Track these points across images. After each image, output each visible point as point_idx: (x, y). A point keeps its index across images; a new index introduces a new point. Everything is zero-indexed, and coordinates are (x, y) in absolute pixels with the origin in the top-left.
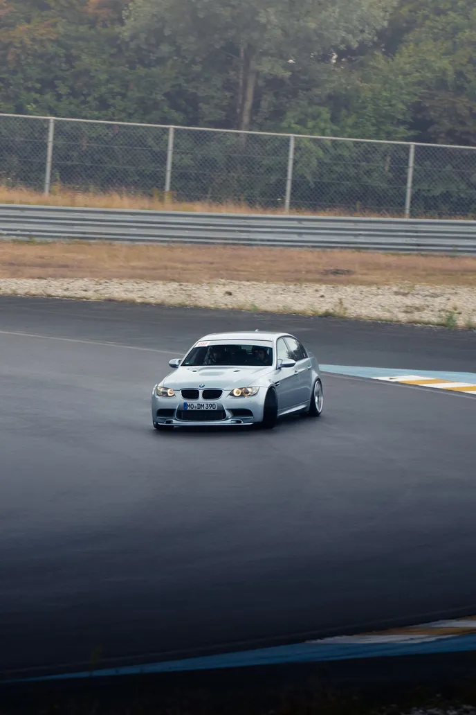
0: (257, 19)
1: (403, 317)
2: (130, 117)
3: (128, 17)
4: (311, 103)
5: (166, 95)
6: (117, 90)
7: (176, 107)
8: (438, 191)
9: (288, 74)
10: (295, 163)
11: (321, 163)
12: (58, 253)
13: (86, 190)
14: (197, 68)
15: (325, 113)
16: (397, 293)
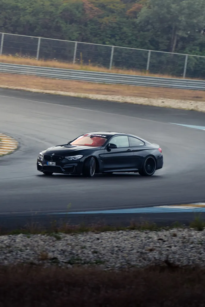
0: (178, 19)
2: (137, 47)
3: (139, 16)
4: (194, 45)
5: (149, 41)
6: (134, 39)
7: (152, 44)
9: (187, 36)
10: (188, 63)
11: (196, 64)
13: (123, 69)
14: (159, 33)
15: (198, 48)
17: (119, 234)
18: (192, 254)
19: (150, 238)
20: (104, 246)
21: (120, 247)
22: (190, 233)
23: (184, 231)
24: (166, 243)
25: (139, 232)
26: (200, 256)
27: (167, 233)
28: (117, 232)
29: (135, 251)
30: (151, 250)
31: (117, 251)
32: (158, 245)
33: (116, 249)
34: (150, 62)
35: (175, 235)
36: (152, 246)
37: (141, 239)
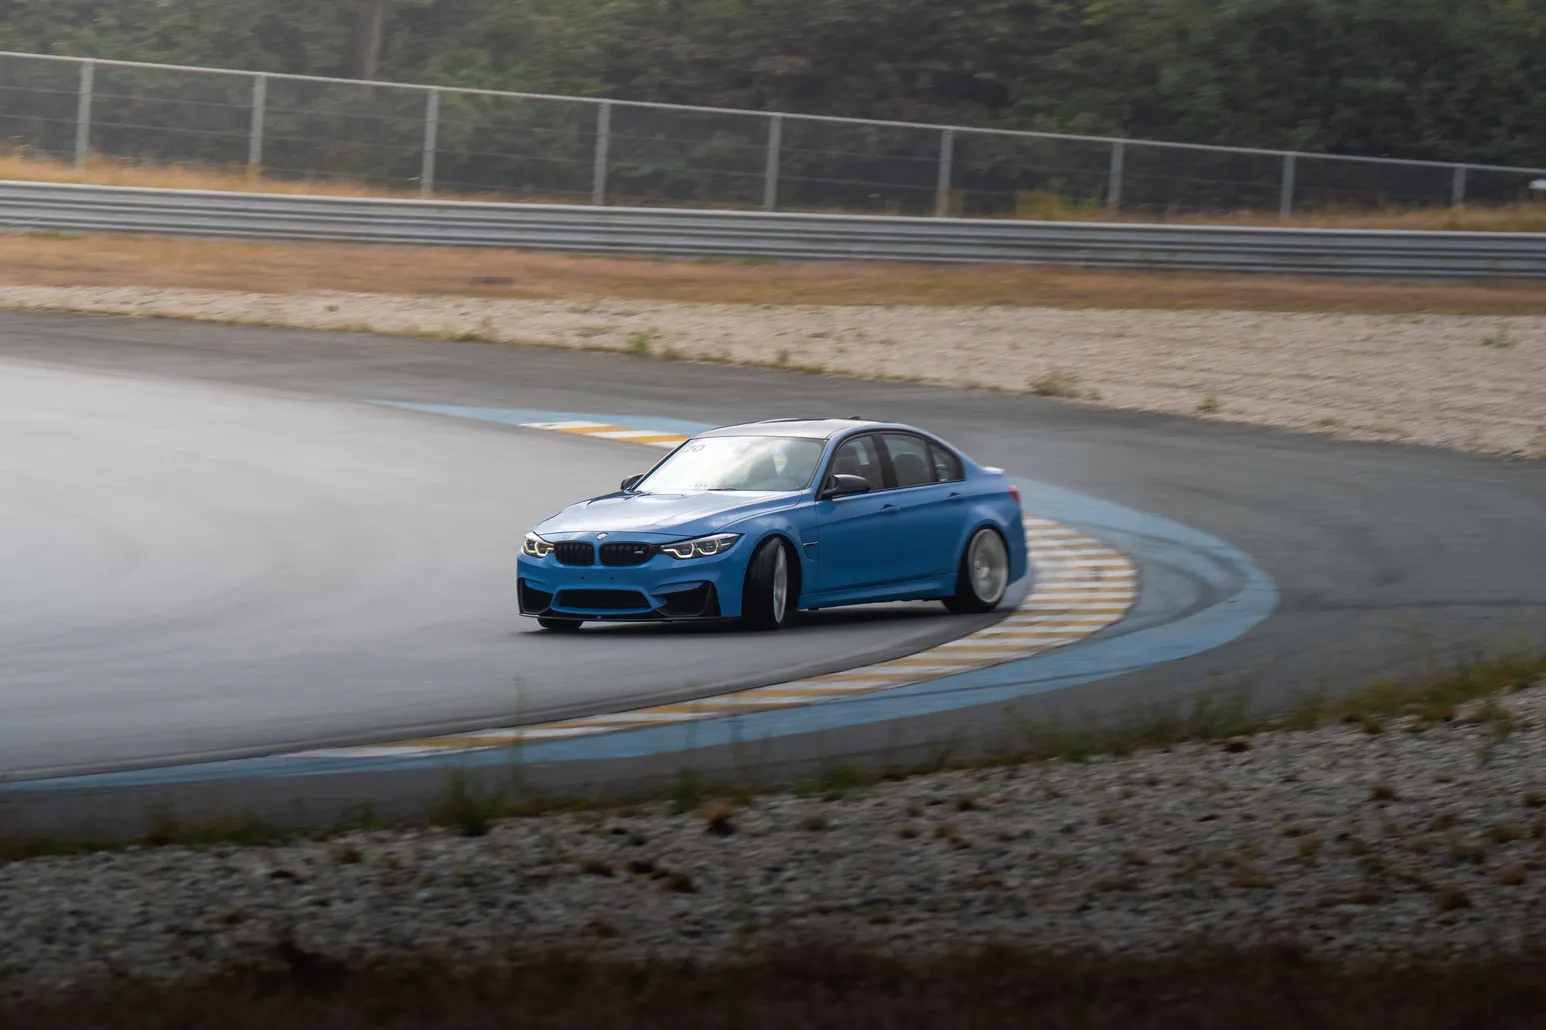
1: (575, 341)
4: (464, 44)
7: (269, 46)
8: (646, 169)
10: (441, 127)
12: (88, 251)
13: (137, 164)
15: (484, 57)
16: (573, 310)
17: (93, 864)
18: (423, 925)
19: (234, 871)
20: (12, 912)
21: (88, 914)
22: (426, 845)
23: (396, 840)
24: (305, 888)
25: (184, 854)
26: (461, 932)
27: (319, 852)
28: (86, 859)
29: (156, 927)
30: (233, 920)
31: (71, 930)
32: (267, 897)
33: (71, 922)
34: (266, 130)
35: (352, 857)
36: (240, 900)
37: (189, 880)
